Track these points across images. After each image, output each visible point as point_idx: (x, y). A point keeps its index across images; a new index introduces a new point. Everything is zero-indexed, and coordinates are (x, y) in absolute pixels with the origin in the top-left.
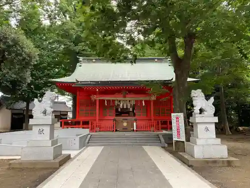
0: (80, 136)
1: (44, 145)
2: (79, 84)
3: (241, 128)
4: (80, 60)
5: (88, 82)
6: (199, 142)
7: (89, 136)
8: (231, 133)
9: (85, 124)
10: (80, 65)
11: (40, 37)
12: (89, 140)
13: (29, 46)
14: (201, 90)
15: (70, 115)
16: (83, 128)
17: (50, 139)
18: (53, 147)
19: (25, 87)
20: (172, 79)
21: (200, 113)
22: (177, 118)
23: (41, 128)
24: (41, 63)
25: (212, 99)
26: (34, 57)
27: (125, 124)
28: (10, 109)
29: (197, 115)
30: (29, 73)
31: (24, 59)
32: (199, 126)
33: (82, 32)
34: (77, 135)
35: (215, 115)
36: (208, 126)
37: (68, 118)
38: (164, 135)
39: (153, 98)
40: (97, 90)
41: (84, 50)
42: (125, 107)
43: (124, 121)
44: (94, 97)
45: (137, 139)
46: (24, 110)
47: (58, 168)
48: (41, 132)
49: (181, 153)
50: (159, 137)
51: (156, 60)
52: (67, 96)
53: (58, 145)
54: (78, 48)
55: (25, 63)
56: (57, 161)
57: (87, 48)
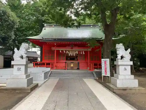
0: (45, 72)
1: (21, 78)
2: (44, 40)
3: (141, 69)
4: (45, 25)
5: (50, 39)
6: (120, 77)
7: (50, 72)
8: (135, 72)
9: (48, 65)
10: (45, 28)
11: (20, 11)
12: (50, 75)
13: (13, 15)
14: (122, 44)
15: (39, 59)
16: (47, 67)
17: (25, 74)
18: (26, 79)
19: (11, 41)
20: (102, 38)
21: (121, 59)
22: (105, 62)
23: (19, 67)
24: (21, 27)
25: (129, 50)
26: (16, 23)
27: (72, 65)
28: (3, 55)
29: (119, 60)
30: (13, 33)
31: (10, 24)
32: (120, 67)
33: (46, 8)
34: (43, 72)
35: (131, 60)
36: (126, 67)
37: (38, 61)
38: (96, 72)
39: (90, 50)
40: (55, 44)
41: (48, 20)
42: (72, 55)
43: (71, 63)
44: (53, 49)
45: (80, 74)
46: (11, 56)
47: (30, 93)
48: (19, 69)
49: (108, 84)
50: (93, 73)
51: (92, 26)
52: (37, 48)
53: (31, 77)
54: (44, 18)
55: (10, 27)
56: (29, 88)
57: (49, 18)
